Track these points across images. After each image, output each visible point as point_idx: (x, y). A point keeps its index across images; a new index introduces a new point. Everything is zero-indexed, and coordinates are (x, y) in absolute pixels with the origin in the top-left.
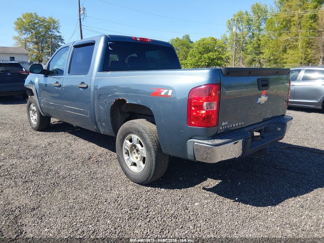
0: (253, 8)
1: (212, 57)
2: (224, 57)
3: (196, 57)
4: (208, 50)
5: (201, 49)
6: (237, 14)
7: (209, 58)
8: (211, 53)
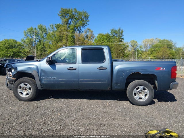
0: (39, 27)
1: (15, 51)
2: (23, 51)
3: (3, 51)
4: (11, 47)
5: (7, 45)
6: (30, 28)
7: (13, 51)
8: (14, 49)
